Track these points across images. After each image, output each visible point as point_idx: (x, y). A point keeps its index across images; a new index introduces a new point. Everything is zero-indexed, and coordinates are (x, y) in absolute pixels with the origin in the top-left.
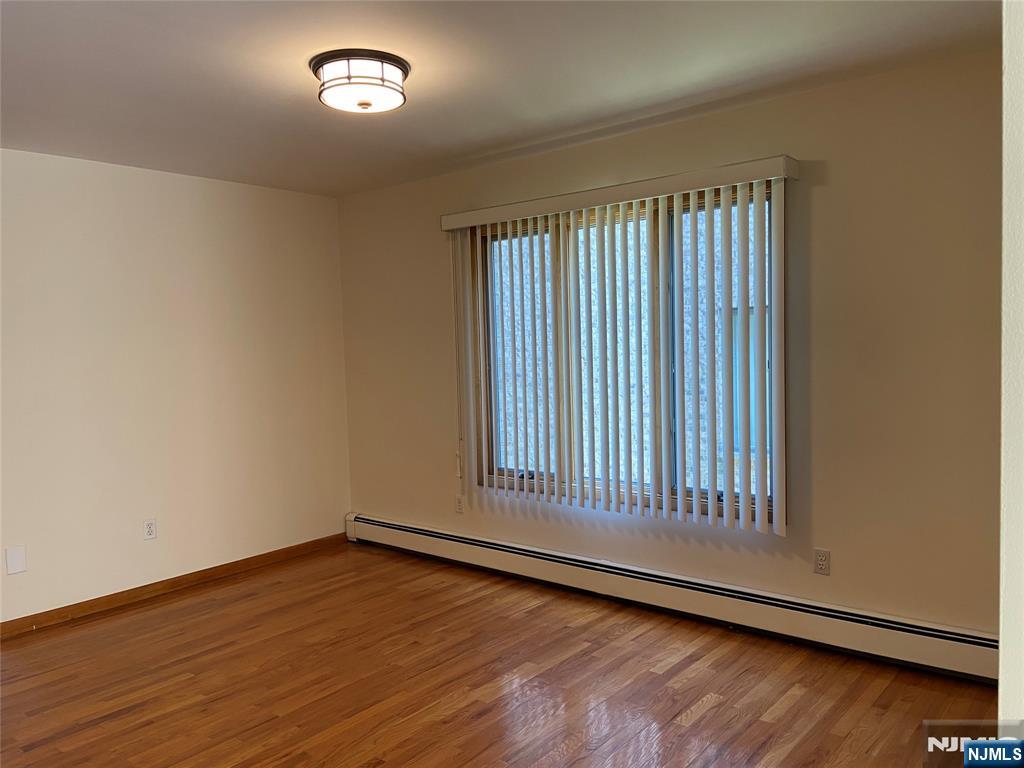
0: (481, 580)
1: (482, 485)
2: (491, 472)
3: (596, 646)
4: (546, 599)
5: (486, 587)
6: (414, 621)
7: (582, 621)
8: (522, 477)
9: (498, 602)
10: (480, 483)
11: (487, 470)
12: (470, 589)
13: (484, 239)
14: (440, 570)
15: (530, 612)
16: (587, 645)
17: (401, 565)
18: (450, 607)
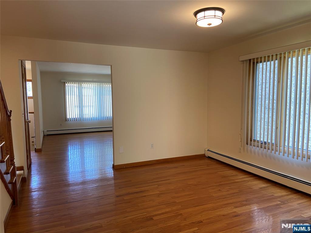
0: (246, 175)
1: (248, 145)
2: (251, 141)
3: (283, 204)
4: (268, 185)
5: (247, 177)
6: (221, 183)
7: (280, 194)
8: (262, 143)
9: (250, 183)
10: (247, 144)
11: (250, 140)
12: (241, 177)
13: (254, 63)
14: (232, 170)
15: (261, 188)
16: (279, 202)
17: (220, 166)
18: (233, 181)
